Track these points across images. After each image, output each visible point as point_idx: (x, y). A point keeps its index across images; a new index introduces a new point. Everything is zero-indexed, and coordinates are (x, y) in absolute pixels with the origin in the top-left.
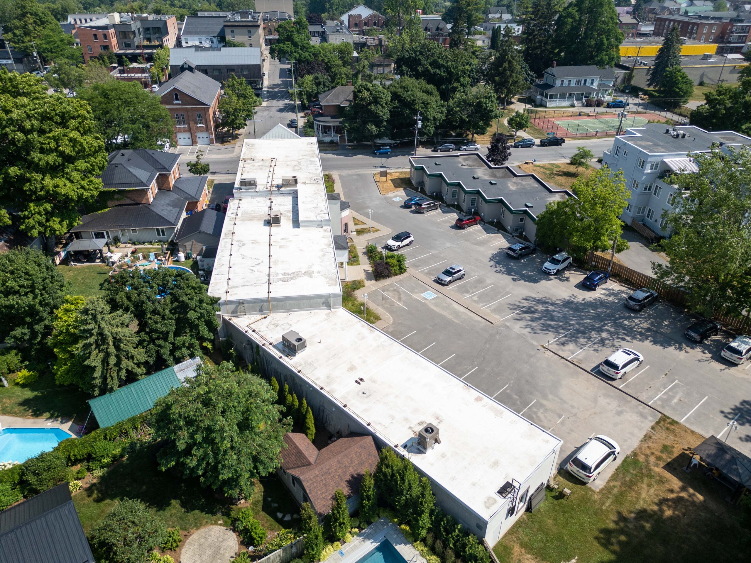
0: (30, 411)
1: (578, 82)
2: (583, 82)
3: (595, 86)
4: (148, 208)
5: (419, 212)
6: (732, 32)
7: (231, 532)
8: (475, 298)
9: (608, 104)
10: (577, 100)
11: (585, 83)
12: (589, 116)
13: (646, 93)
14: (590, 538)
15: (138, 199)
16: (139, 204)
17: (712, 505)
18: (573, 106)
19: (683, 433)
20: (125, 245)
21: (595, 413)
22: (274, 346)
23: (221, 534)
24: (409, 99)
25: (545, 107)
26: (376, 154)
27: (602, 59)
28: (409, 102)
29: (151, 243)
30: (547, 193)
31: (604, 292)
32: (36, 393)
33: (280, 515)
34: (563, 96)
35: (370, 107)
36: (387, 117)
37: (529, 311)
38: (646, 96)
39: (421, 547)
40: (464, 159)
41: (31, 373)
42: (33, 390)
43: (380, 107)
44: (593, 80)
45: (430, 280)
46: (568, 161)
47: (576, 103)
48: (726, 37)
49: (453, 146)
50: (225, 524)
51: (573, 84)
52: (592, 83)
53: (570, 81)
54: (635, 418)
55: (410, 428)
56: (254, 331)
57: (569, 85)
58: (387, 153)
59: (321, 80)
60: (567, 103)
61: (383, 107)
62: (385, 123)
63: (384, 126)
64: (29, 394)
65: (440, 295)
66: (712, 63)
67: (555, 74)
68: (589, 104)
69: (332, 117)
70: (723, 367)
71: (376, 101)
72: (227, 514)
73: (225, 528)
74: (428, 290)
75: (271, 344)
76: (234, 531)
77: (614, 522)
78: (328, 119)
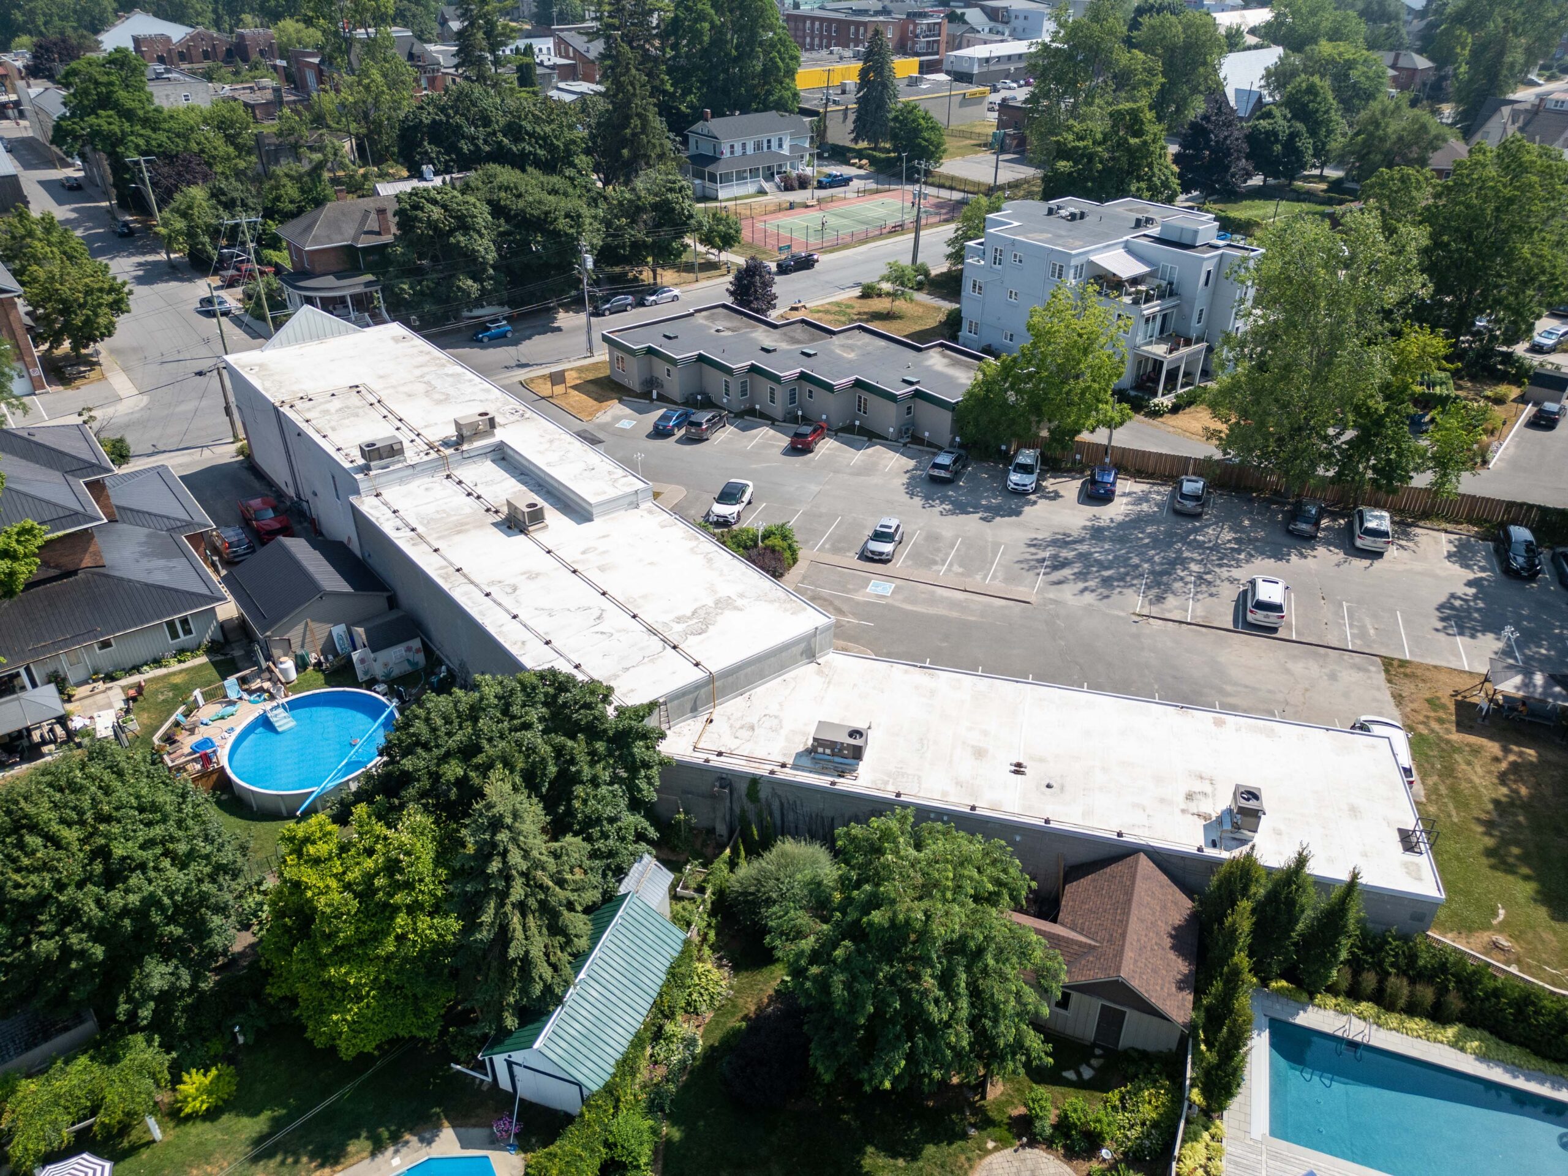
0: (305, 1159)
1: (758, 146)
2: (765, 145)
3: (786, 151)
4: (107, 576)
5: (695, 439)
6: (917, 36)
7: (1028, 1150)
8: (957, 568)
9: (819, 182)
10: (767, 179)
11: (769, 147)
12: (807, 207)
13: (860, 154)
14: (1489, 872)
15: (67, 562)
16: (75, 573)
17: (1552, 756)
18: (762, 192)
19: (1428, 673)
20: (89, 687)
21: (1307, 690)
22: (795, 767)
23: (1016, 1164)
24: (535, 213)
25: (716, 199)
26: (481, 341)
27: (781, 98)
28: (539, 218)
29: (157, 662)
30: (913, 353)
31: (1125, 500)
32: (267, 1114)
33: (1070, 1075)
34: (741, 177)
35: (452, 240)
36: (492, 257)
37: (1059, 564)
38: (864, 162)
39: (1331, 1001)
40: (707, 318)
41: (214, 1072)
42: (254, 1113)
43: (476, 236)
44: (780, 140)
45: (851, 559)
46: (857, 292)
47: (767, 186)
48: (909, 43)
49: (630, 299)
50: (1002, 1144)
51: (750, 150)
52: (780, 146)
53: (744, 145)
54: (1356, 676)
55: (1183, 811)
56: (720, 754)
57: (744, 153)
58: (504, 335)
59: (235, 195)
60: (751, 188)
61: (481, 236)
62: (491, 271)
63: (490, 278)
64: (252, 1126)
65: (899, 582)
66: (926, 91)
67: (716, 134)
68: (788, 188)
69: (339, 275)
70: (1367, 562)
71: (464, 224)
72: (986, 1122)
73: (1010, 1150)
74: (870, 580)
75: (783, 766)
76: (1032, 1143)
77: (1485, 834)
78: (329, 281)
